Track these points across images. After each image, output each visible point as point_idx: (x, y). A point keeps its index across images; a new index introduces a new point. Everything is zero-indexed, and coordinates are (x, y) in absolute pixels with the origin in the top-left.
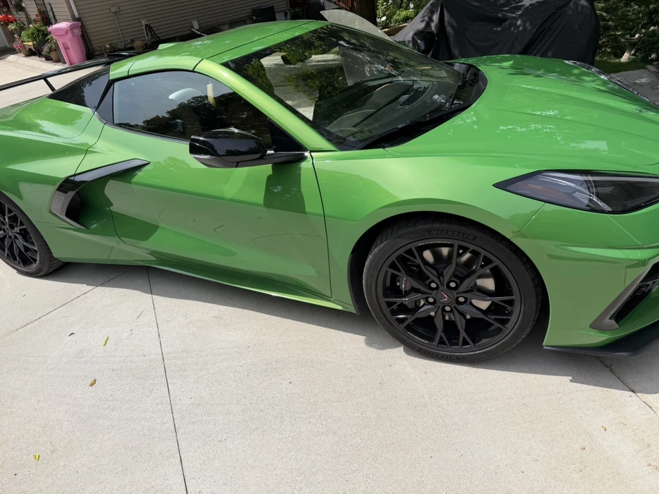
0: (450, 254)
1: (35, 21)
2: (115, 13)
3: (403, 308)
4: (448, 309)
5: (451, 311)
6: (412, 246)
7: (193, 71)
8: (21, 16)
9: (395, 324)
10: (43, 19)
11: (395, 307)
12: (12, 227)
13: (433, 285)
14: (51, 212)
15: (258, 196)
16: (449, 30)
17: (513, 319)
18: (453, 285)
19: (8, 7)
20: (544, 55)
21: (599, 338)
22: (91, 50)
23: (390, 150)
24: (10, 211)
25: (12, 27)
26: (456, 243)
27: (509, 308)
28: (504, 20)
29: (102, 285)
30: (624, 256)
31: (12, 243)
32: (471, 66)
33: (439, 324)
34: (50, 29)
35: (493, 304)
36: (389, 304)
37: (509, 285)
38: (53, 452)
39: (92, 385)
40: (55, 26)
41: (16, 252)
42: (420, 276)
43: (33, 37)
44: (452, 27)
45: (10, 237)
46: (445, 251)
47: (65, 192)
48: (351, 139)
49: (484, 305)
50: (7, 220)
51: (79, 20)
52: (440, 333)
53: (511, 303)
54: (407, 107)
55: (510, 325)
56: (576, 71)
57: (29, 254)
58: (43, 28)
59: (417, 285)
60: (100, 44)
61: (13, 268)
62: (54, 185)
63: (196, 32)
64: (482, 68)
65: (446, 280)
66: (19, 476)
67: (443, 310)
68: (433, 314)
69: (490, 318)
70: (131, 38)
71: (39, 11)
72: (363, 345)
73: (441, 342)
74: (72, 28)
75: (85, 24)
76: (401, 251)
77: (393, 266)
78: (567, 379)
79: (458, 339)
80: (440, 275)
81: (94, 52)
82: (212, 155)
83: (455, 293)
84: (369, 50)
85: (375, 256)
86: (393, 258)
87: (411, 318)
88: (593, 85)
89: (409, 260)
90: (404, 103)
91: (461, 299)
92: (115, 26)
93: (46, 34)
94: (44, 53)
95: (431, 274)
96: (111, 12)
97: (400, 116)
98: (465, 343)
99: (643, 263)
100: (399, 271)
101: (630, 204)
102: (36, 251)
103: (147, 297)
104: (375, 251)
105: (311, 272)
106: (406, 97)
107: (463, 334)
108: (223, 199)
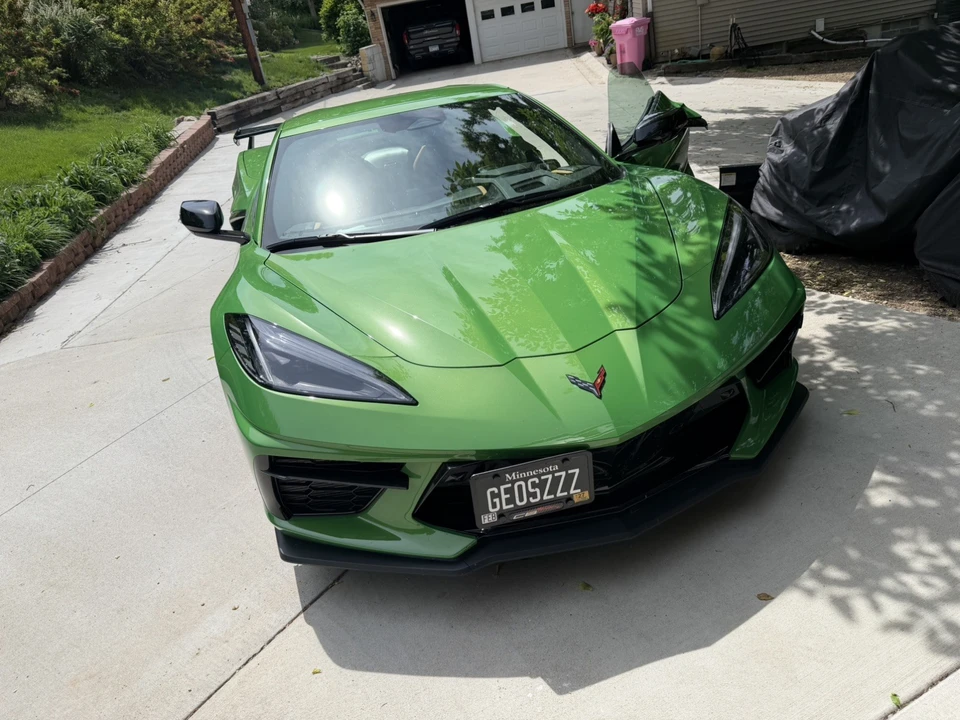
1: (616, 14)
2: (701, 6)
22: (653, 55)
25: (596, 18)
38: (98, 407)
40: (619, 23)
51: (650, 15)
60: (667, 49)
63: (817, 36)
66: (75, 410)
70: (712, 41)
74: (636, 26)
75: (656, 20)
81: (656, 57)
92: (695, 24)
96: (696, 5)
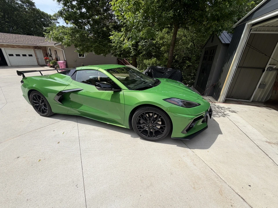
0: (152, 115)
1: (54, 60)
2: (75, 61)
3: (141, 128)
4: (151, 128)
5: (152, 128)
6: (144, 112)
7: (97, 70)
8: (51, 58)
9: (138, 131)
10: (56, 59)
11: (139, 127)
12: (42, 103)
13: (148, 122)
14: (54, 100)
15: (109, 99)
16: (152, 73)
17: (165, 130)
18: (152, 122)
19: (48, 56)
20: (173, 79)
21: (183, 135)
23: (140, 91)
24: (42, 99)
25: (47, 60)
26: (154, 112)
27: (164, 128)
28: (164, 73)
29: (64, 120)
30: (188, 117)
31: (41, 107)
32: (157, 79)
33: (149, 132)
34: (58, 62)
35: (161, 127)
36: (138, 126)
37: (165, 123)
38: (44, 159)
39: (58, 143)
40: (59, 61)
41: (41, 110)
42: (145, 119)
43: (53, 63)
44: (153, 73)
45: (40, 106)
46: (151, 114)
47: (59, 96)
48: (132, 88)
49: (159, 127)
50: (41, 101)
51: (66, 61)
52: (149, 134)
53: (165, 127)
54: (144, 84)
55: (164, 132)
56: (179, 83)
57: (45, 110)
58: (56, 62)
59: (145, 122)
61: (39, 114)
62: (56, 93)
64: (160, 80)
65: (151, 121)
66: (33, 166)
67: (150, 128)
68: (147, 129)
69: (160, 130)
71: (56, 58)
72: (130, 137)
73: (149, 136)
74: (64, 63)
76: (142, 113)
77: (139, 117)
78: (176, 146)
79: (152, 135)
80: (150, 120)
82: (100, 87)
83: (153, 124)
84: (136, 73)
85: (135, 114)
86: (140, 115)
87: (142, 130)
88: (182, 86)
89: (143, 116)
90: (143, 84)
91: (154, 126)
92: (75, 64)
93: (56, 63)
94: (55, 67)
95: (148, 119)
97: (143, 85)
98: (154, 136)
99: (192, 118)
100: (141, 118)
101: (189, 107)
102: (47, 110)
103: (76, 123)
104: (136, 113)
105: (120, 118)
106: (144, 83)
107: (154, 134)
108: (100, 99)
